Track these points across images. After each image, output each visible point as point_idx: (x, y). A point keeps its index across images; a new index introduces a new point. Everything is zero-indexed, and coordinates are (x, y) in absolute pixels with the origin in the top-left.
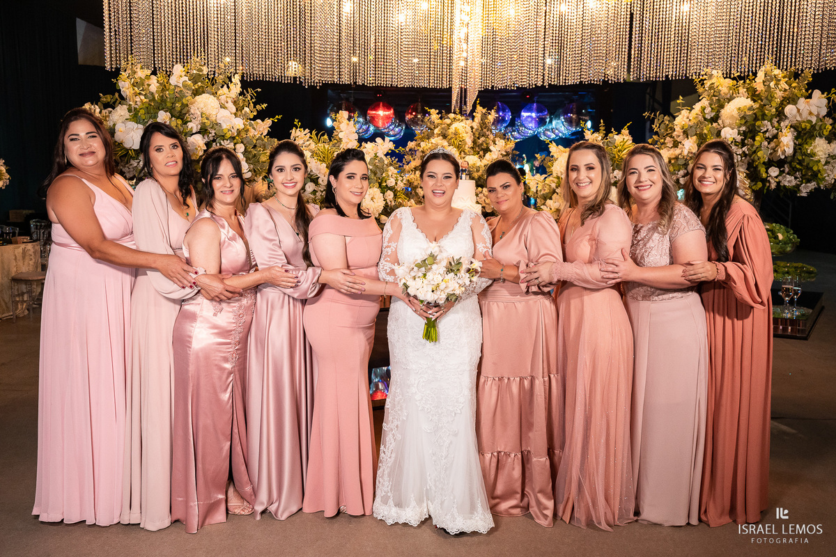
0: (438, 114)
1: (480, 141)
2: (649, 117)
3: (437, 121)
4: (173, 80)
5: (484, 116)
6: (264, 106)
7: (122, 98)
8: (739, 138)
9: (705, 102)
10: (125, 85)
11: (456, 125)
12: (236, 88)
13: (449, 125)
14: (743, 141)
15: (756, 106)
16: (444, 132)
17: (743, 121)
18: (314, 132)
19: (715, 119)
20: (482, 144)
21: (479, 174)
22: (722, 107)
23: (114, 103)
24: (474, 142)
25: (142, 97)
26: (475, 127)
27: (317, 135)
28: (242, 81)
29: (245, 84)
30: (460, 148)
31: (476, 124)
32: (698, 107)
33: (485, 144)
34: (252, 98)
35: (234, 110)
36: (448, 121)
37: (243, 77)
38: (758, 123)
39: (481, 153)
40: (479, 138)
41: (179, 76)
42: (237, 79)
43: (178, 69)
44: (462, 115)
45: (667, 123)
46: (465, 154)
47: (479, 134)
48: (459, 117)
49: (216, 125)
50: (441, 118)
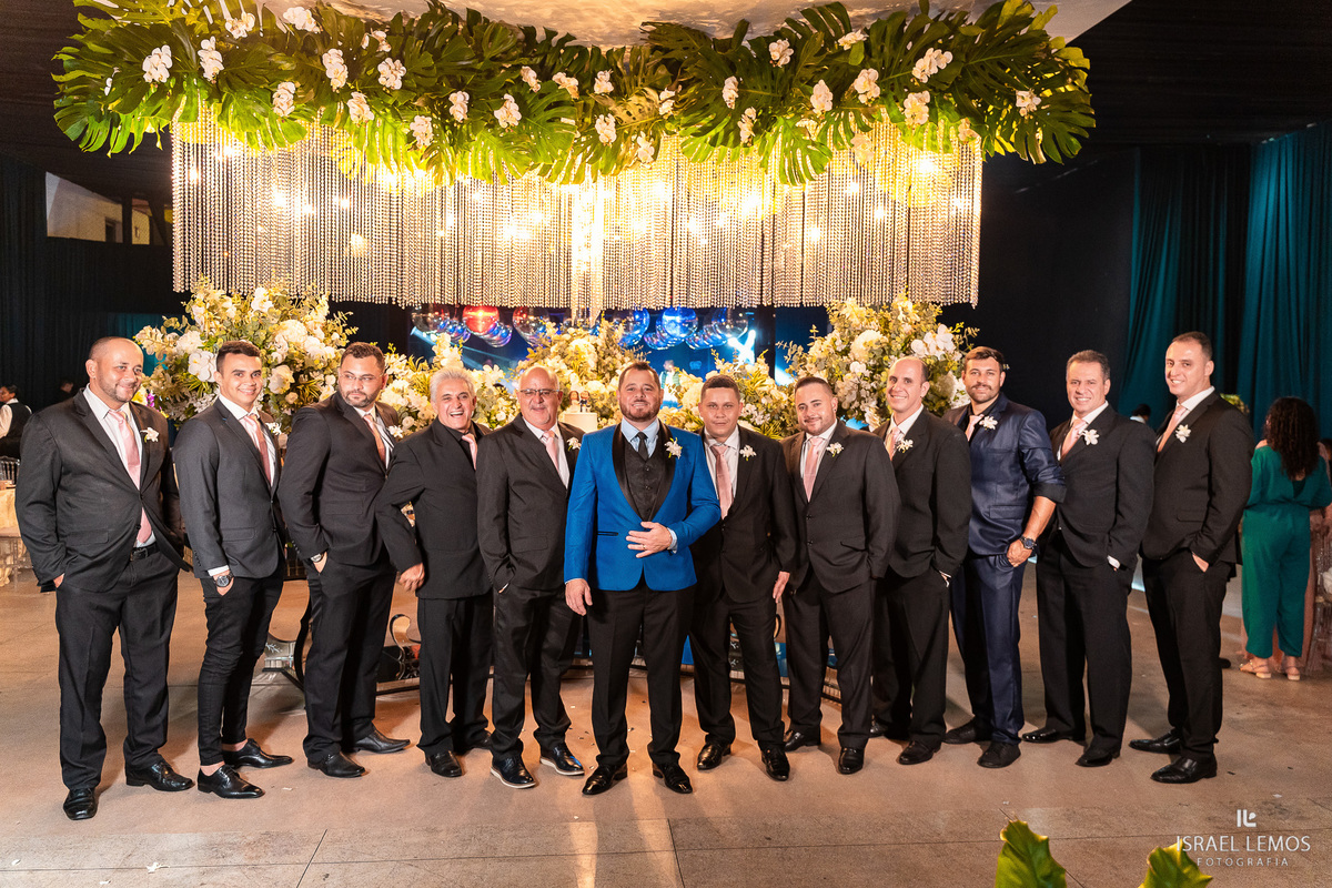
0: (555, 327)
1: (606, 362)
2: (781, 347)
3: (554, 337)
4: (255, 305)
5: (610, 332)
6: (355, 330)
7: (192, 322)
8: (867, 373)
9: (836, 334)
10: (198, 310)
11: (577, 343)
12: (324, 309)
13: (568, 342)
14: (872, 375)
15: (886, 339)
16: (562, 350)
17: (872, 356)
18: (411, 358)
19: (846, 352)
20: (608, 366)
21: (604, 402)
22: (852, 339)
23: (183, 329)
24: (598, 363)
25: (218, 323)
26: (600, 345)
27: (414, 361)
28: (330, 302)
29: (334, 307)
30: (580, 372)
31: (600, 341)
32: (829, 337)
34: (342, 323)
35: (322, 336)
36: (567, 337)
37: (330, 297)
38: (886, 358)
39: (607, 376)
40: (604, 358)
41: (261, 300)
42: (324, 300)
43: (260, 292)
44: (585, 329)
45: (801, 353)
46: (587, 378)
47: (603, 354)
48: (580, 331)
49: (303, 355)
50: (559, 332)
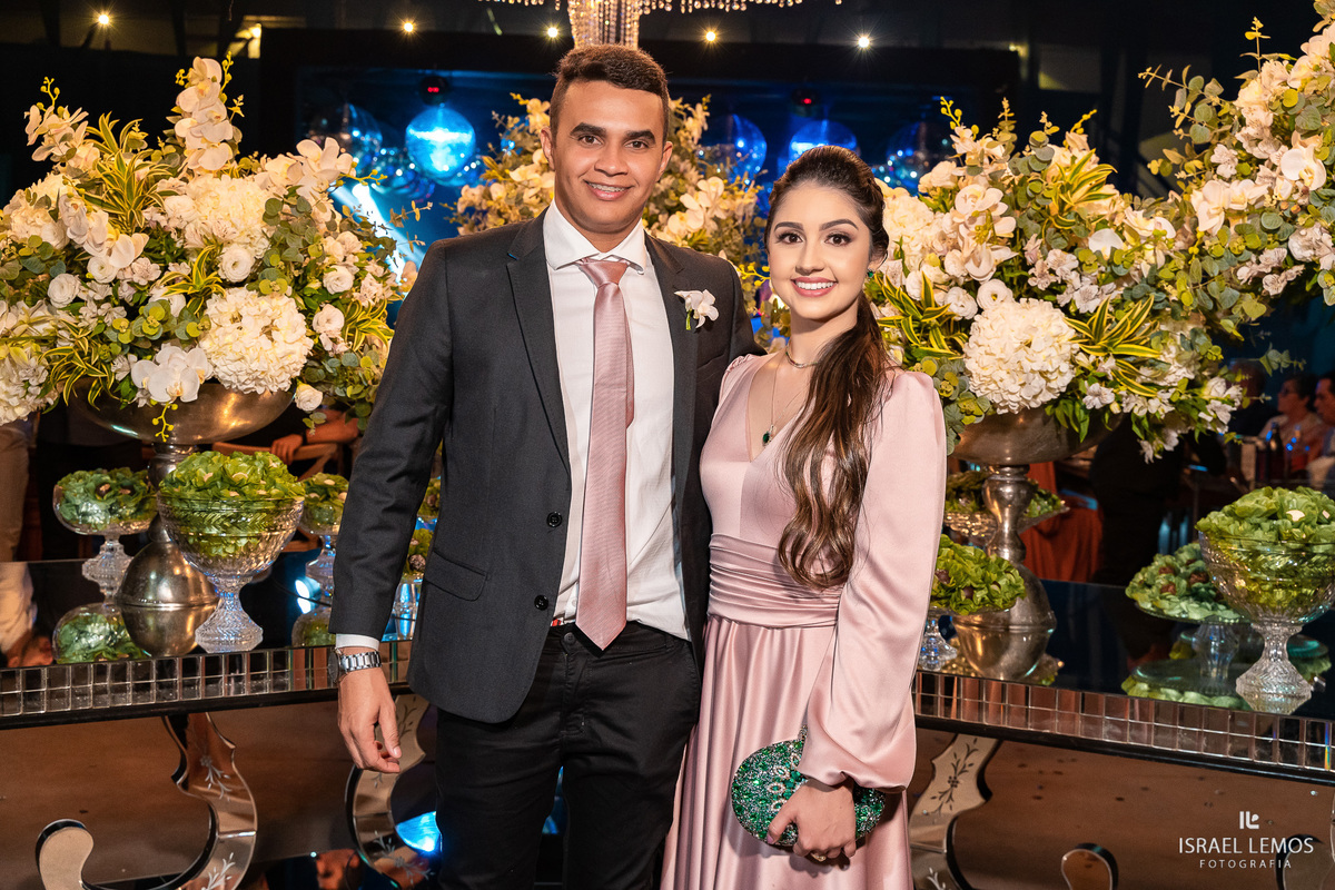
2: (1157, 82)
18: (104, 122)
32: (1317, 47)
33: (672, 195)
45: (1216, 101)
